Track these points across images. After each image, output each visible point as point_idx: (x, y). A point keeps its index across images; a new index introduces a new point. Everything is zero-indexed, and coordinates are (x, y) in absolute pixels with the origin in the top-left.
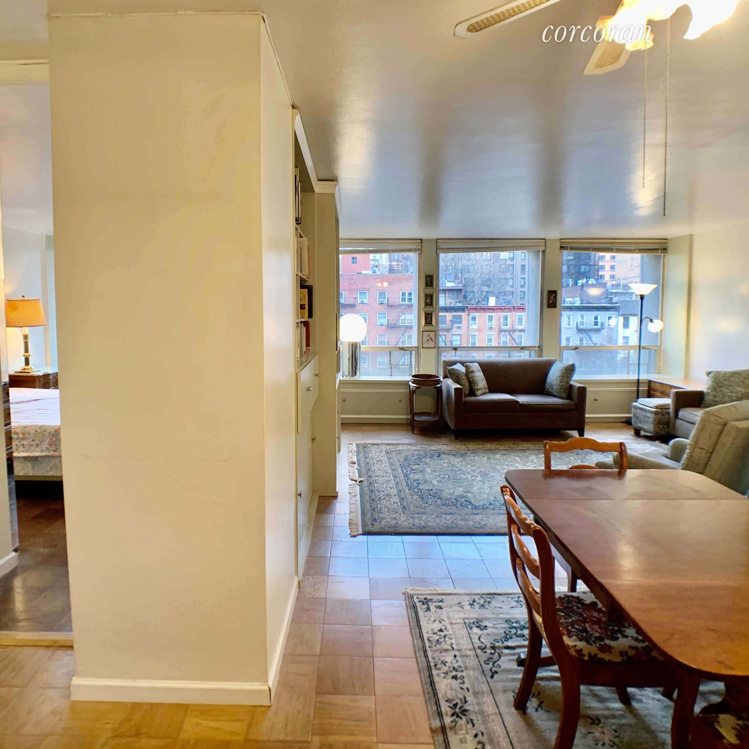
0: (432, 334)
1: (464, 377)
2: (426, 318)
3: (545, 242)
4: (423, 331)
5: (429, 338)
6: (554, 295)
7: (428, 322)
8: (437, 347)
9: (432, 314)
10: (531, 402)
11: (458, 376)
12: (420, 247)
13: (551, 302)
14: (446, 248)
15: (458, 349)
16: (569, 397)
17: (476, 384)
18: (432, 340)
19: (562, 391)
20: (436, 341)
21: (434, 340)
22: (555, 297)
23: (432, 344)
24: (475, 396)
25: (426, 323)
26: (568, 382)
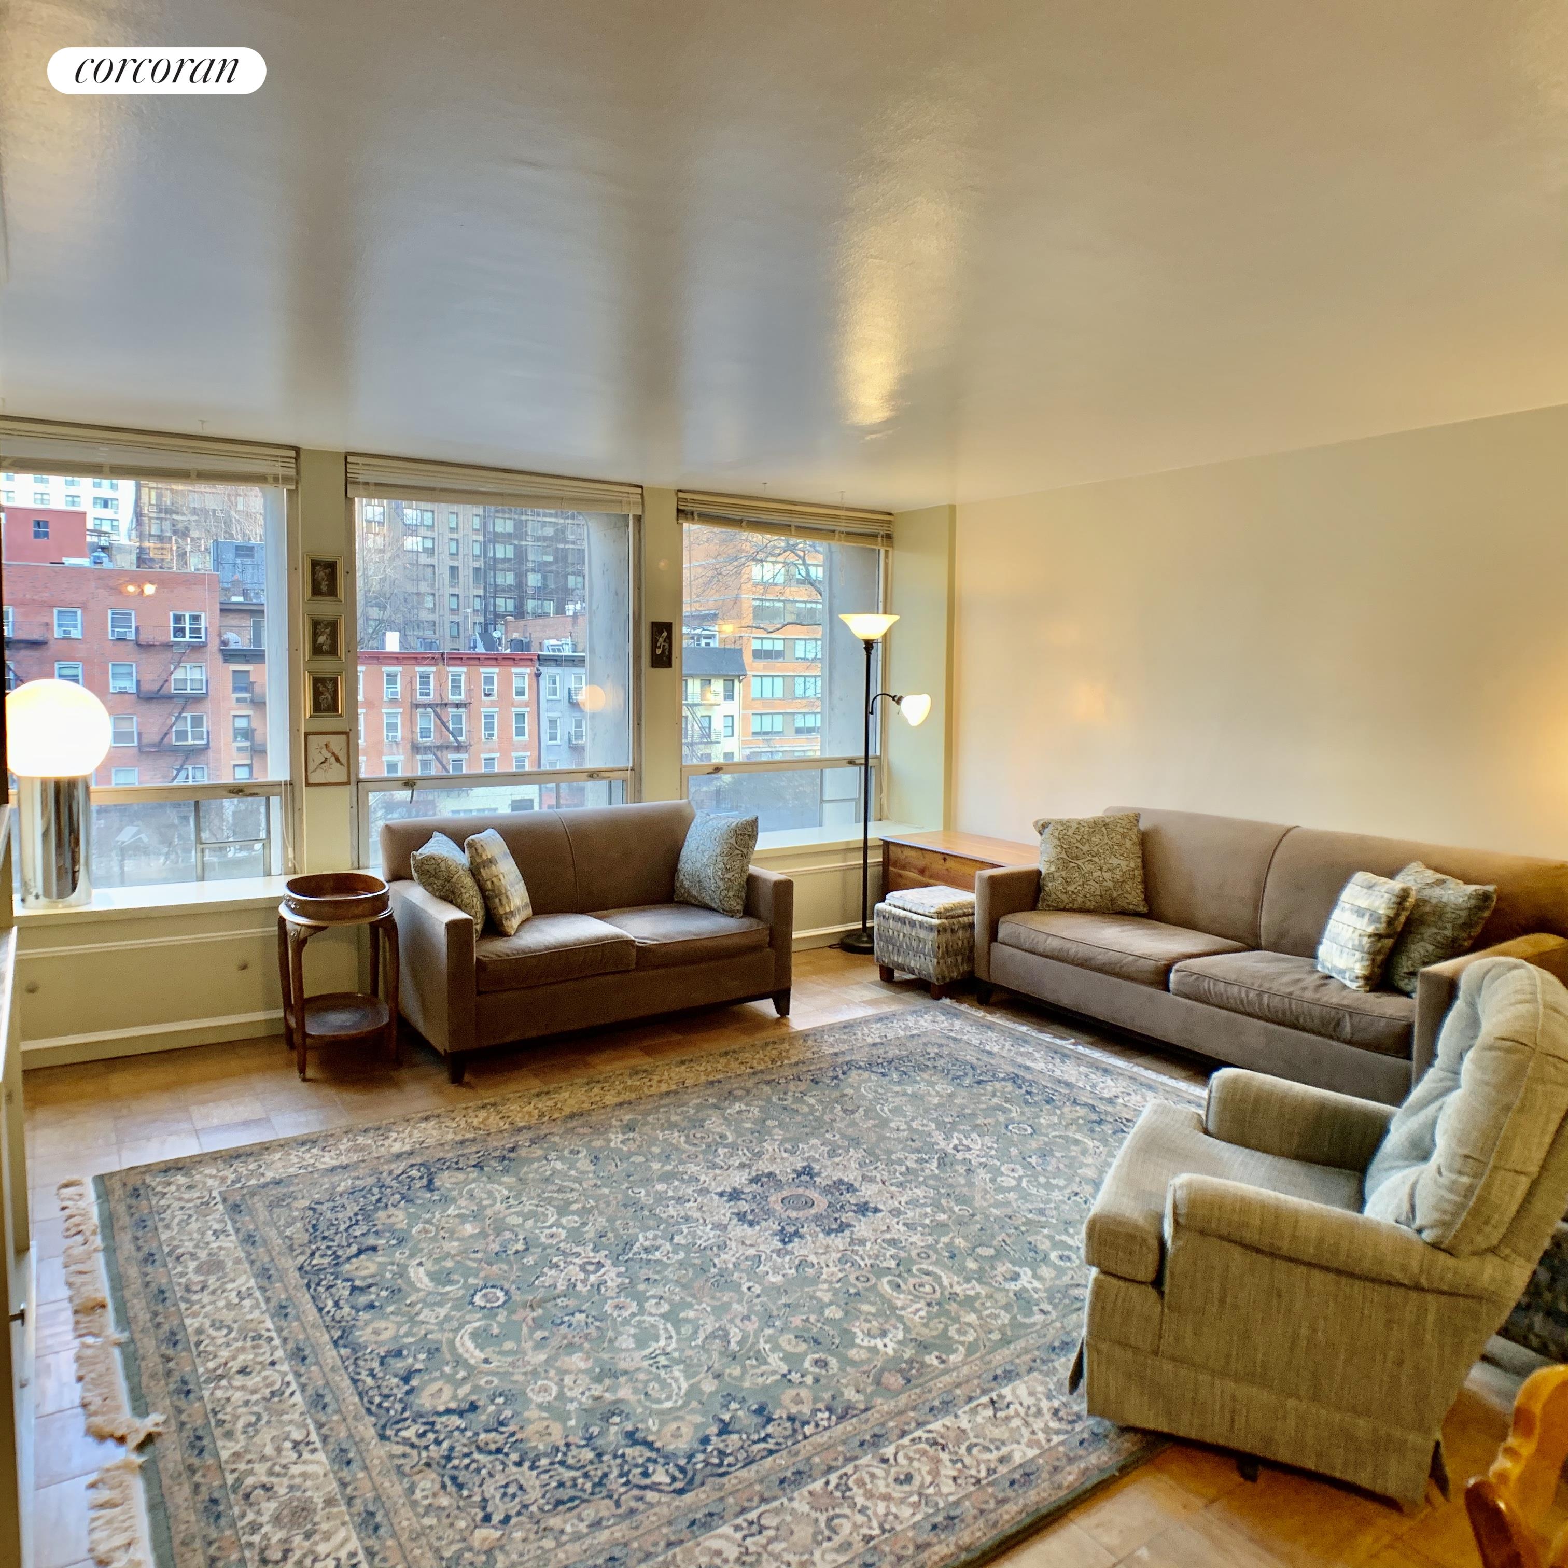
0: (338, 743)
1: (468, 881)
2: (317, 694)
3: (642, 495)
4: (306, 734)
5: (328, 755)
6: (665, 634)
7: (324, 705)
8: (353, 779)
9: (335, 681)
11: (448, 880)
12: (292, 472)
13: (659, 652)
14: (377, 484)
15: (419, 783)
16: (749, 910)
17: (504, 901)
18: (337, 760)
19: (731, 894)
20: (349, 758)
21: (343, 760)
22: (669, 638)
23: (336, 773)
24: (503, 934)
25: (317, 708)
26: (743, 870)
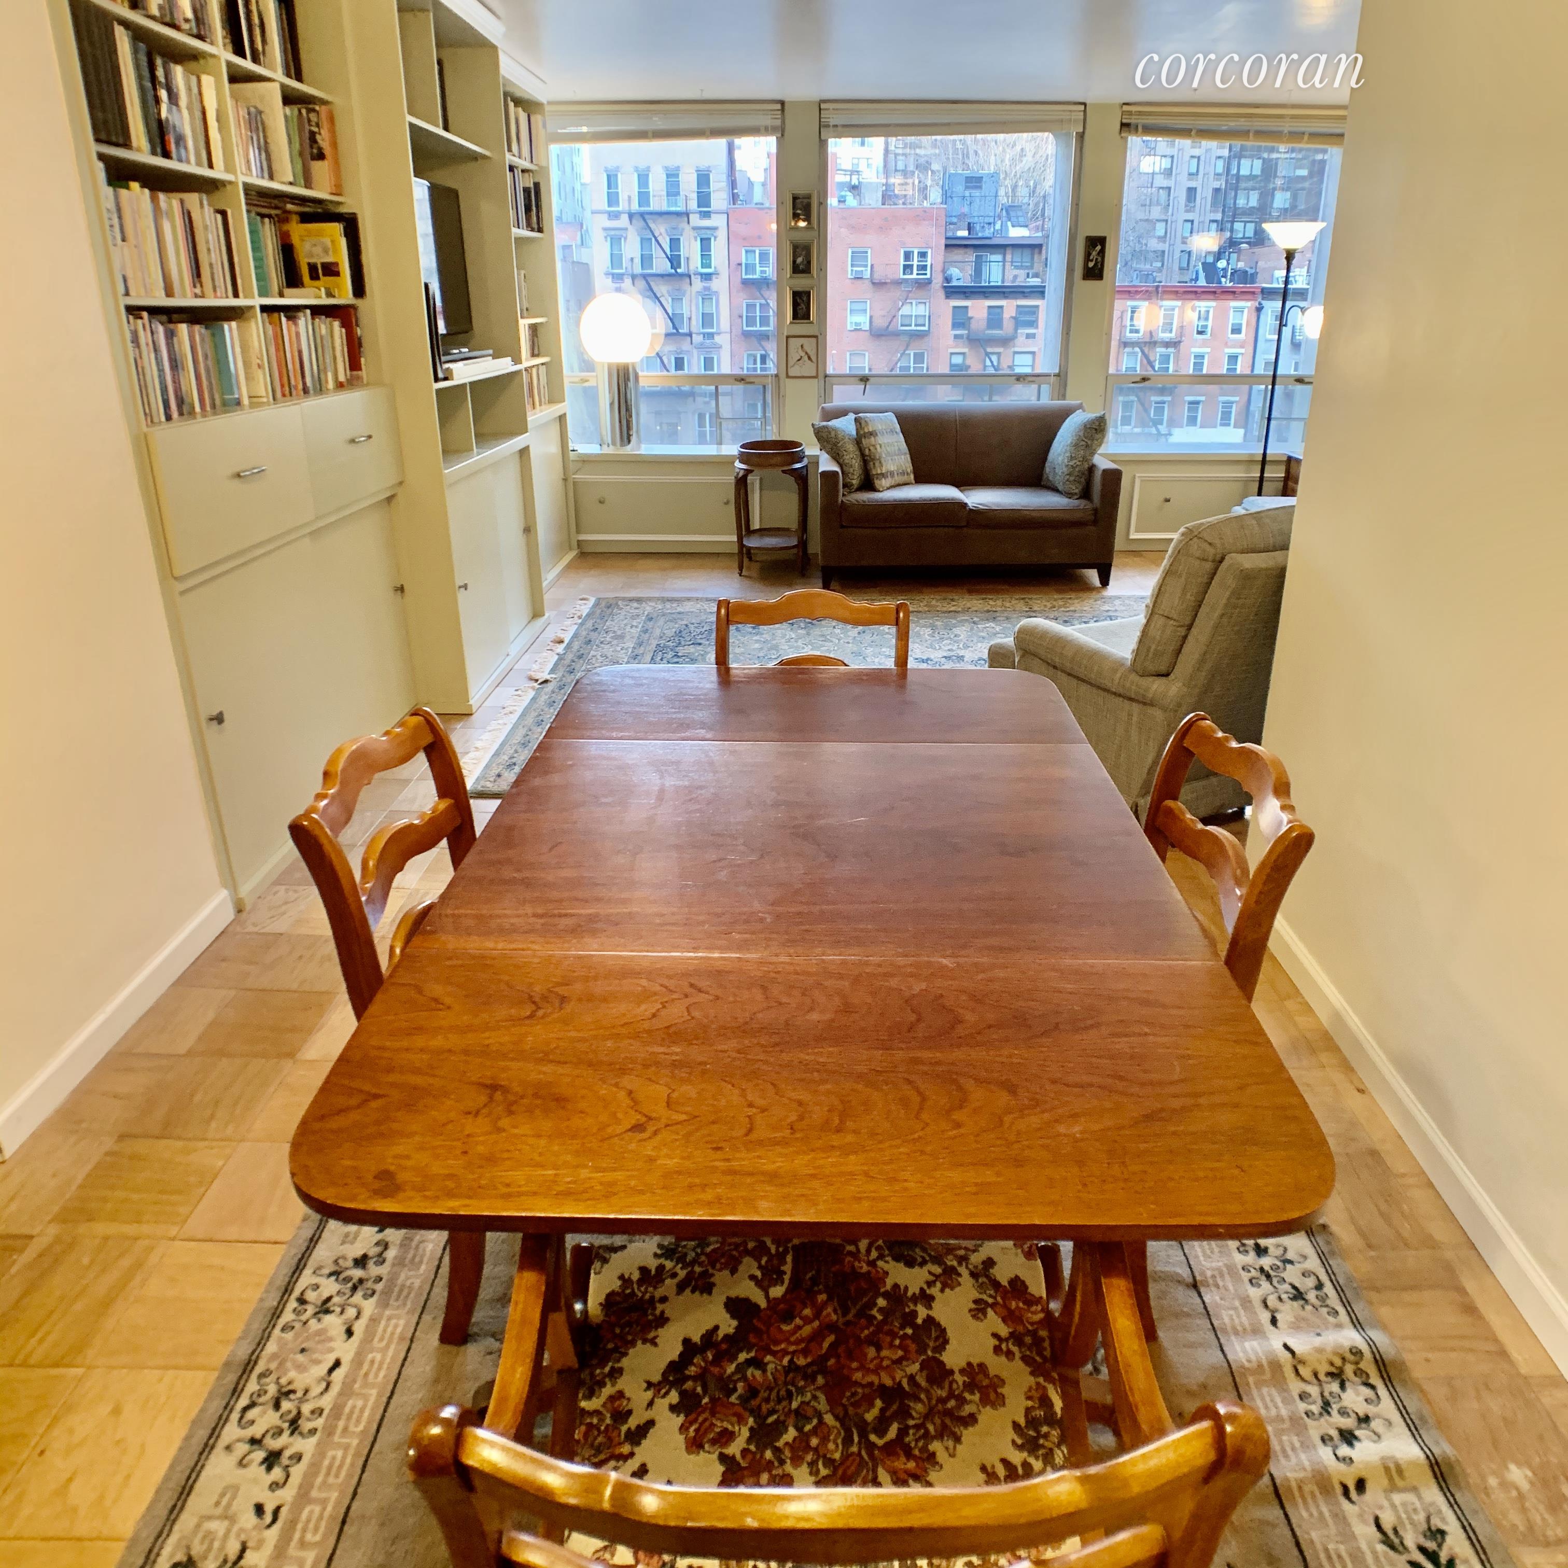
0: (809, 345)
1: (851, 448)
2: (795, 305)
3: (1085, 111)
4: (788, 337)
5: (803, 354)
6: (1099, 248)
7: (800, 313)
8: (821, 376)
9: (809, 293)
10: (998, 505)
12: (778, 123)
13: (1091, 265)
14: (844, 126)
15: (872, 380)
17: (877, 464)
18: (809, 358)
19: (1072, 478)
20: (818, 356)
21: (814, 358)
22: (1102, 252)
23: (808, 368)
24: (873, 489)
25: (795, 316)
26: (1085, 459)
